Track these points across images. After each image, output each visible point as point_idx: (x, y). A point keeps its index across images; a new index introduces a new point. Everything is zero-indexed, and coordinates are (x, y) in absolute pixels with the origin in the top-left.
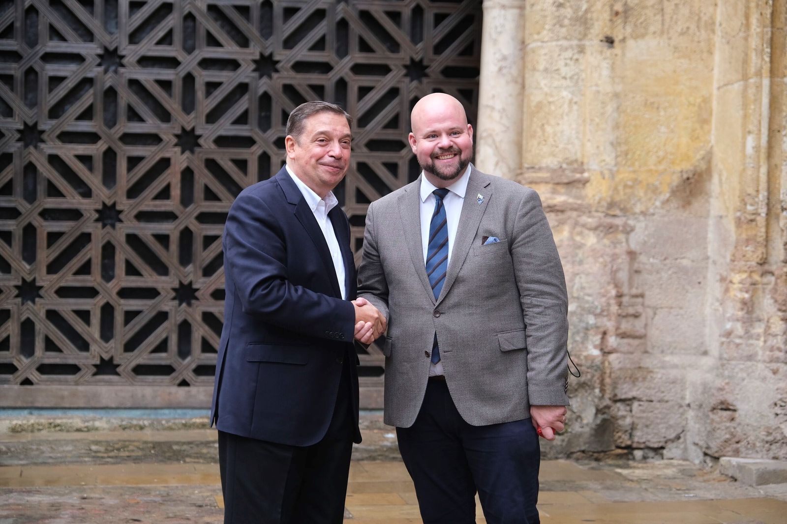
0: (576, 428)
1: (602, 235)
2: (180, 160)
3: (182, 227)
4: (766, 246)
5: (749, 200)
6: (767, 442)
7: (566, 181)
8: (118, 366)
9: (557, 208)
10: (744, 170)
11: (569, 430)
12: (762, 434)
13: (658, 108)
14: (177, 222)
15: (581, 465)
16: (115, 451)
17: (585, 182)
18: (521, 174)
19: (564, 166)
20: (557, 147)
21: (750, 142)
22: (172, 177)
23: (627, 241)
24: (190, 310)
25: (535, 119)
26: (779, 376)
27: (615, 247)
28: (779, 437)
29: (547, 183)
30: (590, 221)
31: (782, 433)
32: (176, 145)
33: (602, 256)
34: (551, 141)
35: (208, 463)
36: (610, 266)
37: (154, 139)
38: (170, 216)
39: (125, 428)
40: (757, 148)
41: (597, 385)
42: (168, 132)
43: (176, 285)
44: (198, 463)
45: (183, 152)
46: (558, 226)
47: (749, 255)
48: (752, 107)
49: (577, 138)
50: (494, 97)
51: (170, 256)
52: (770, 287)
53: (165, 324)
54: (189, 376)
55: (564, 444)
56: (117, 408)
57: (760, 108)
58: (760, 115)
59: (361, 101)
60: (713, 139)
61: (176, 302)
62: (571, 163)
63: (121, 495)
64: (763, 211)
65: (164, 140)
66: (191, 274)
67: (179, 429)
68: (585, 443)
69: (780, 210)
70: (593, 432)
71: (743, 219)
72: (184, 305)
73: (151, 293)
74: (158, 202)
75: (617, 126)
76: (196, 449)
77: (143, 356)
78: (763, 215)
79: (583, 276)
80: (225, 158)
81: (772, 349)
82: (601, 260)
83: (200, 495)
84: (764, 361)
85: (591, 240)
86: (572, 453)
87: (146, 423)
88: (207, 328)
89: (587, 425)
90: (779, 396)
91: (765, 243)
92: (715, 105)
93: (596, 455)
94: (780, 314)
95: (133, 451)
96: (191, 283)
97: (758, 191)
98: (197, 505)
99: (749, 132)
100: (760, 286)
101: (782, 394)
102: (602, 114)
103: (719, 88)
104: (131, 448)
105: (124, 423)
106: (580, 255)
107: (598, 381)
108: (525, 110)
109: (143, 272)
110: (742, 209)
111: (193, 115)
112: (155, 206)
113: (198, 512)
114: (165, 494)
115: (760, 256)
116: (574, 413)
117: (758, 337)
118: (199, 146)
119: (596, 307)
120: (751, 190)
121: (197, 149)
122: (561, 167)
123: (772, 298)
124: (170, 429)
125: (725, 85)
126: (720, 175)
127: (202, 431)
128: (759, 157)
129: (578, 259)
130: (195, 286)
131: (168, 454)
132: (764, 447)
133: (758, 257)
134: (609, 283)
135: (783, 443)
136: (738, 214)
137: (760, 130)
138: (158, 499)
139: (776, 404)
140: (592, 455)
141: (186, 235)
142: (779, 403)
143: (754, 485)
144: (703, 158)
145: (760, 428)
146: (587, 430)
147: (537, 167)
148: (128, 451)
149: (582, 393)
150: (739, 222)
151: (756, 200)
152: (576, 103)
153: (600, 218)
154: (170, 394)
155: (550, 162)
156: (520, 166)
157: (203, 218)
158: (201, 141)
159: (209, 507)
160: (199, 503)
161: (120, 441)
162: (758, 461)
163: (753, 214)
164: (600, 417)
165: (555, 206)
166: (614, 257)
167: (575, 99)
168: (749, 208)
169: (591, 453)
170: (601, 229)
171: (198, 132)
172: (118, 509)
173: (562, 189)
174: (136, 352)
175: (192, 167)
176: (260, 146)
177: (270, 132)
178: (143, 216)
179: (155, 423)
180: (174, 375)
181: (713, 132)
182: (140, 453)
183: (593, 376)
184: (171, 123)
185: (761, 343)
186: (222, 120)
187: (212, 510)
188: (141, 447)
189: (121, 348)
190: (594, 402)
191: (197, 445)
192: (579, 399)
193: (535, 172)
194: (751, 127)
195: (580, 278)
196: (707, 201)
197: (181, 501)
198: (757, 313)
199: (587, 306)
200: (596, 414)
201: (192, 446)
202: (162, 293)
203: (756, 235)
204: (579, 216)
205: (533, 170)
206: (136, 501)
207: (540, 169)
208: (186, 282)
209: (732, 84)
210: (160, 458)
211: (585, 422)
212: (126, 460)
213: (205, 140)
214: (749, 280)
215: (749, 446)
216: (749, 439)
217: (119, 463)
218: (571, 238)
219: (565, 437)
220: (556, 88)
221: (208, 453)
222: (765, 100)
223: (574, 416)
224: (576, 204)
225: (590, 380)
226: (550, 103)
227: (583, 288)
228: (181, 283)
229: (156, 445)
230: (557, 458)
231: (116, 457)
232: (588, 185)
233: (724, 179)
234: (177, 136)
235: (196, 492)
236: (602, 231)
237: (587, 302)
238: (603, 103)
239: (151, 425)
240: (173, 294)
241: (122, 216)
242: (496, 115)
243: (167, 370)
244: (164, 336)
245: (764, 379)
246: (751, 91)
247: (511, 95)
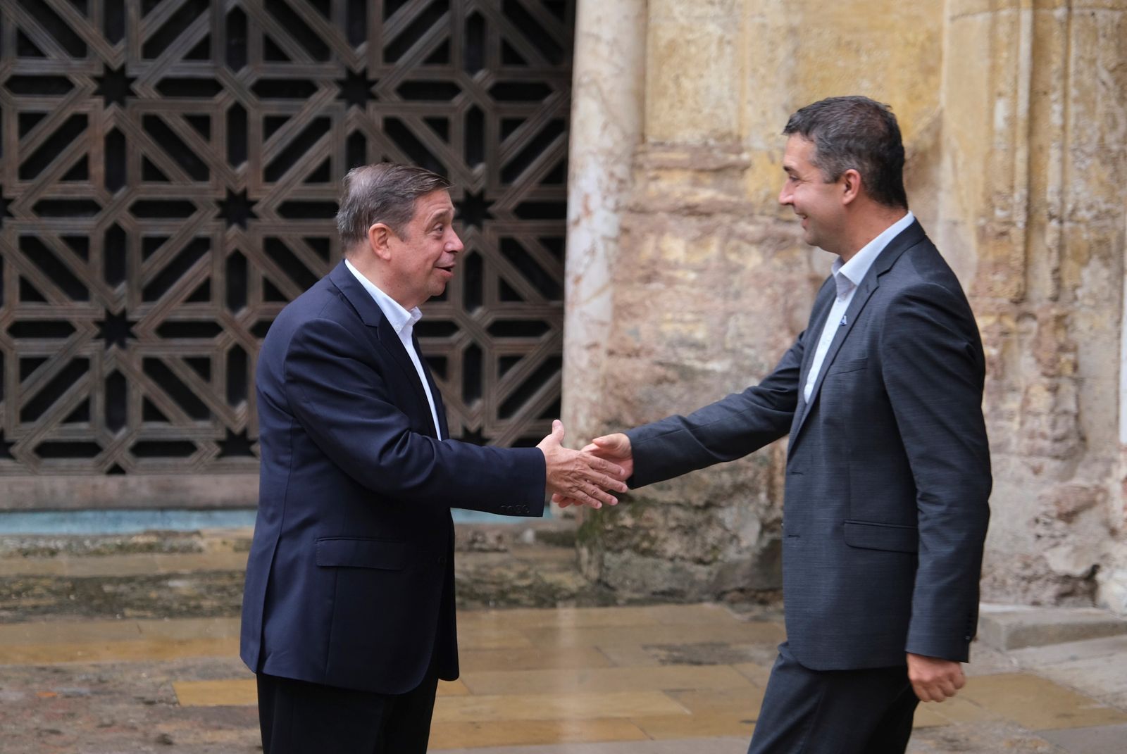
0: (731, 554)
1: (770, 252)
2: (103, 117)
3: (108, 224)
4: (1025, 274)
5: (998, 201)
6: (1024, 578)
7: (713, 165)
8: (12, 444)
9: (701, 209)
10: (991, 152)
11: (720, 557)
12: (1017, 566)
13: (857, 51)
14: (100, 216)
15: (739, 612)
16: (13, 597)
17: (744, 168)
18: (644, 152)
19: (712, 142)
20: (700, 112)
21: (1001, 110)
22: (92, 144)
23: (810, 261)
24: (123, 354)
25: (665, 68)
26: (1043, 477)
27: (791, 271)
28: (1042, 571)
29: (684, 169)
30: (752, 230)
31: (1046, 565)
32: (96, 94)
33: (770, 285)
34: (690, 102)
35: (160, 618)
36: (782, 301)
37: (60, 84)
38: (88, 207)
39: (26, 553)
40: (1011, 120)
41: (763, 487)
42: (82, 73)
43: (101, 315)
44: (144, 617)
45: (107, 104)
46: (701, 237)
47: (998, 288)
48: (1005, 54)
49: (732, 98)
50: (599, 20)
51: (91, 270)
52: (1030, 338)
53: (85, 378)
54: (124, 458)
55: (712, 578)
56: (13, 511)
57: (1017, 56)
58: (1017, 67)
59: (389, 21)
60: (943, 98)
61: (102, 343)
62: (721, 138)
63: (27, 682)
64: (1020, 219)
65: (77, 86)
66: (123, 296)
67: (112, 553)
68: (744, 577)
69: (1045, 218)
70: (757, 560)
71: (989, 230)
72: (114, 347)
73: (62, 329)
74: (70, 185)
75: (793, 81)
76: (139, 593)
77: (50, 428)
78: (1021, 225)
79: (741, 317)
80: (174, 115)
81: (1032, 435)
82: (769, 291)
83: (150, 680)
84: (1020, 454)
85: (754, 259)
86: (724, 593)
87: (60, 544)
88: (151, 383)
89: (748, 548)
90: (1043, 509)
91: (1022, 269)
92: (946, 44)
93: (761, 595)
94: (1046, 380)
95: (41, 596)
96: (124, 313)
97: (1012, 187)
98: (146, 700)
99: (1000, 95)
100: (1014, 337)
101: (1046, 505)
102: (771, 61)
103: (953, 19)
104: (38, 590)
105: (26, 545)
106: (736, 285)
107: (764, 481)
108: (650, 50)
109: (48, 295)
110: (988, 213)
111: (121, 45)
112: (66, 192)
113: (148, 715)
114: (95, 680)
115: (1015, 290)
116: (726, 530)
117: (1011, 416)
118: (132, 94)
119: (761, 366)
120: (1001, 186)
121: (130, 101)
122: (706, 144)
123: (1034, 355)
124: (98, 553)
125: (963, 15)
126: (954, 157)
127: (149, 556)
128: (1014, 134)
129: (732, 290)
130: (131, 317)
131: (96, 602)
132: (1018, 585)
133: (1011, 290)
134: (781, 328)
135: (1048, 580)
136: (982, 221)
137: (1016, 92)
138: (85, 690)
139: (1037, 521)
140: (754, 597)
141: (116, 236)
142: (1043, 519)
143: (1003, 649)
144: (928, 129)
145: (1012, 556)
146: (747, 556)
147: (669, 142)
148: (33, 596)
149: (739, 500)
150: (982, 235)
151: (1010, 201)
152: (729, 42)
153: (767, 225)
154: (95, 487)
155: (689, 135)
156: (643, 138)
157: (142, 209)
158: (136, 87)
159: (164, 705)
160: (149, 697)
161: (20, 576)
162: (1009, 608)
163: (1005, 223)
164: (768, 536)
165: (696, 206)
166: (790, 286)
167: (728, 37)
168: (999, 214)
169: (752, 593)
170: (769, 242)
171: (131, 72)
172: (24, 709)
173: (708, 180)
174: (39, 422)
175: (123, 128)
176: (229, 94)
177: (244, 71)
178: (46, 208)
179: (74, 545)
180: (100, 457)
181: (944, 87)
182: (52, 601)
183: (756, 473)
184: (87, 58)
185: (1015, 425)
186: (168, 53)
187: (170, 710)
188: (54, 588)
189: (16, 416)
190: (757, 512)
191: (141, 584)
192: (734, 509)
193: (666, 151)
194: (1003, 87)
195: (737, 320)
196: (934, 197)
197: (121, 693)
198: (1011, 378)
199: (747, 363)
200: (761, 533)
201: (133, 585)
202: (78, 330)
203: (1008, 257)
204: (734, 222)
205: (660, 148)
206: (51, 695)
207: (673, 147)
208: (117, 311)
209: (974, 14)
210: (84, 609)
211: (744, 544)
212: (30, 613)
213: (143, 85)
214: (997, 328)
215: (996, 584)
216: (996, 574)
217: (21, 620)
218: (723, 258)
219: (714, 569)
220: (698, 18)
221: (159, 598)
222: (1025, 46)
223: (727, 535)
224: (730, 202)
225: (753, 479)
226: (688, 42)
227: (740, 336)
228: (108, 313)
229: (78, 584)
230: (700, 601)
231: (15, 608)
232: (748, 173)
233: (960, 162)
234: (97, 79)
235: (144, 675)
236: (770, 246)
237: (747, 357)
238: (772, 43)
239: (68, 548)
240: (97, 330)
241: (12, 208)
242: (604, 50)
243: (89, 449)
244: (83, 396)
245: (1019, 482)
246: (1003, 30)
247: (626, 17)
